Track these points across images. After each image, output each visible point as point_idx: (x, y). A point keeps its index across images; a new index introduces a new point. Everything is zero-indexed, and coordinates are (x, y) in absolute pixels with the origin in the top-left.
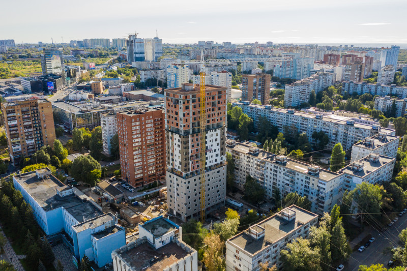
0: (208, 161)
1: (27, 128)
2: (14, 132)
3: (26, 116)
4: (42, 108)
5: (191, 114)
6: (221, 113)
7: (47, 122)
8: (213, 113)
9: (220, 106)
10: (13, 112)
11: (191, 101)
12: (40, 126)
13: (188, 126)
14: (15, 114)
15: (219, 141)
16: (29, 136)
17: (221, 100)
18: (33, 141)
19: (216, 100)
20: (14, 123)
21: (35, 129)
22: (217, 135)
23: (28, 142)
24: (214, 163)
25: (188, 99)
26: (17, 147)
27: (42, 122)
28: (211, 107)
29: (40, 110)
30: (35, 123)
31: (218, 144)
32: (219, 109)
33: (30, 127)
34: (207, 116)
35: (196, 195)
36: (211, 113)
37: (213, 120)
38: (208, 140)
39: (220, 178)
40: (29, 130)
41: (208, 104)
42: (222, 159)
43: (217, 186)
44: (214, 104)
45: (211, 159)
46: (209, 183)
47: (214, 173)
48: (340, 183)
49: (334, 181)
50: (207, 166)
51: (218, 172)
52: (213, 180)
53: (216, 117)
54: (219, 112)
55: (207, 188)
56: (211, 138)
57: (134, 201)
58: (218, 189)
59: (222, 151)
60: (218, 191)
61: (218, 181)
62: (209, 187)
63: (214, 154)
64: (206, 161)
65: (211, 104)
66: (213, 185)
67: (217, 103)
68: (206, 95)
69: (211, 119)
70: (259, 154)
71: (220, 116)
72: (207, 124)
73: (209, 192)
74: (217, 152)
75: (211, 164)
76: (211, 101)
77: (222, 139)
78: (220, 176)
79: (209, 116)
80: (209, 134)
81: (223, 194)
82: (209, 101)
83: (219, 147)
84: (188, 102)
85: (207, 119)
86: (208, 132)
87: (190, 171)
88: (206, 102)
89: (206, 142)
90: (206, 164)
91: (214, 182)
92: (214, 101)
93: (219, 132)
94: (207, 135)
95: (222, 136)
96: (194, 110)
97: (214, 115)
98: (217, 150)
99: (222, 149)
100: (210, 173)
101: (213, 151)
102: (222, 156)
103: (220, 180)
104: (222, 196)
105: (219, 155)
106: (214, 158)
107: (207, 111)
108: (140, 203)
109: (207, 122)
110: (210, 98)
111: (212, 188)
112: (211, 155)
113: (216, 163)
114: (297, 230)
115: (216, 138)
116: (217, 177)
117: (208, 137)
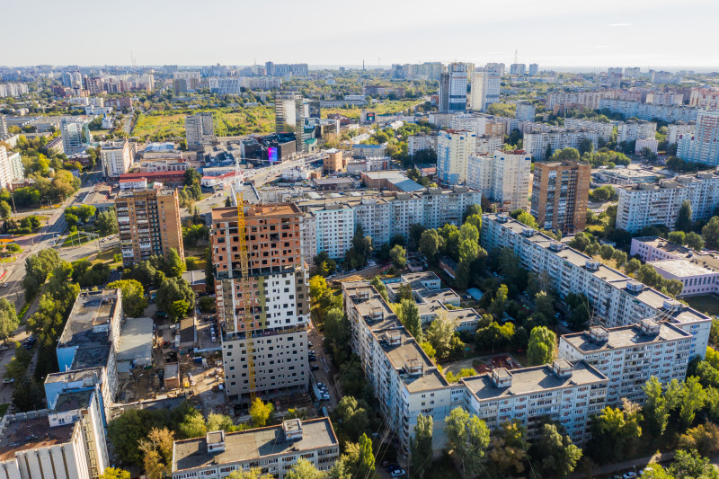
0: (271, 320)
1: (142, 228)
2: (125, 232)
3: (142, 212)
4: (162, 202)
5: (229, 249)
6: (290, 251)
7: (167, 222)
8: (274, 249)
9: (287, 240)
10: (125, 205)
11: (227, 232)
12: (158, 226)
13: (225, 267)
14: (127, 209)
15: (293, 291)
16: (144, 240)
17: (288, 231)
18: (149, 246)
19: (279, 230)
20: (126, 219)
21: (153, 230)
22: (288, 283)
23: (142, 247)
24: (284, 324)
25: (222, 229)
26: (128, 252)
27: (161, 221)
28: (269, 242)
29: (159, 206)
30: (154, 222)
31: (291, 297)
32: (287, 244)
33: (146, 227)
34: (261, 255)
35: (245, 366)
36: (270, 249)
37: (273, 260)
38: (269, 288)
39: (295, 349)
40: (145, 231)
41: (262, 236)
42: (300, 319)
43: (289, 360)
44: (274, 236)
45: (278, 318)
46: (270, 352)
47: (281, 339)
48: (453, 400)
49: (432, 395)
50: (269, 327)
51: (290, 339)
52: (280, 350)
53: (280, 257)
54: (287, 249)
55: (267, 360)
56: (276, 287)
57: (198, 355)
58: (290, 364)
59: (300, 309)
60: (292, 368)
61: (291, 353)
62: (271, 359)
63: (284, 311)
64: (268, 320)
65: (269, 236)
66: (281, 357)
67: (280, 236)
68: (258, 223)
69: (269, 259)
70: (381, 320)
71: (289, 255)
72: (260, 266)
73: (271, 367)
74: (290, 309)
75: (278, 325)
76: (269, 232)
77: (298, 289)
78: (294, 345)
79: (266, 254)
80: (270, 280)
81: (303, 373)
82: (264, 232)
83: (294, 301)
84: (222, 232)
85: (260, 259)
86: (267, 278)
87: (236, 331)
88: (258, 233)
89: (266, 292)
90: (268, 323)
91: (282, 353)
92: (273, 232)
93: (292, 278)
94: (266, 281)
95: (299, 285)
96: (235, 244)
97: (276, 252)
98: (290, 305)
99: (299, 305)
100: (273, 338)
101: (282, 306)
102: (301, 316)
103: (295, 352)
104: (299, 376)
105: (295, 313)
106: (284, 316)
107: (259, 247)
108: (204, 361)
109: (260, 262)
110: (265, 228)
111: (279, 362)
112: (277, 311)
113: (288, 324)
114: (281, 455)
115: (287, 286)
116: (288, 347)
117: (270, 284)
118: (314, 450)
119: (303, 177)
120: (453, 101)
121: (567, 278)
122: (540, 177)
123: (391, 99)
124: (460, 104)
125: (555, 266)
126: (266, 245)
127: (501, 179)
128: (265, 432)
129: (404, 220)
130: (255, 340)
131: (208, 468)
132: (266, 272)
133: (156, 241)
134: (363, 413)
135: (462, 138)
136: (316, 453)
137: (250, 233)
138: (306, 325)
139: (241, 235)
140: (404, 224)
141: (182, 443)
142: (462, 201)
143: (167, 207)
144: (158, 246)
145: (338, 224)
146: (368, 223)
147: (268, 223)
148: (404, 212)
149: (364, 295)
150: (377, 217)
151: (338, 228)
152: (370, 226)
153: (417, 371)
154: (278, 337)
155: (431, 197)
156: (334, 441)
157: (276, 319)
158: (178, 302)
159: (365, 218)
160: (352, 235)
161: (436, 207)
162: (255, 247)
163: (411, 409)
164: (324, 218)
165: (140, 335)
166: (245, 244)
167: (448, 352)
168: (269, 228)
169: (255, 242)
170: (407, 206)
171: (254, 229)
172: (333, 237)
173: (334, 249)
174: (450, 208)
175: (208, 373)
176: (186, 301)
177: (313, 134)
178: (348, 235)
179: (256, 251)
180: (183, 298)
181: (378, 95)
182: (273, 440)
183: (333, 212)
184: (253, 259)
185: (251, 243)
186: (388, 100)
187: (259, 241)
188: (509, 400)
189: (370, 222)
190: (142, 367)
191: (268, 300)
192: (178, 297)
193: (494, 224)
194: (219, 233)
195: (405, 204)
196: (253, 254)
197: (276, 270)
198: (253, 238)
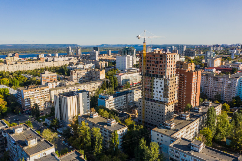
6: (162, 69)
9: (161, 64)
15: (163, 87)
17: (162, 61)
19: (159, 60)
22: (161, 83)
31: (162, 89)
32: (161, 66)
34: (152, 69)
35: (144, 111)
36: (155, 67)
37: (156, 72)
41: (153, 61)
43: (158, 115)
44: (157, 62)
45: (157, 96)
46: (152, 108)
47: (156, 105)
49: (162, 136)
50: (154, 99)
51: (159, 106)
52: (155, 109)
53: (158, 71)
54: (161, 68)
55: (151, 111)
56: (157, 83)
59: (165, 95)
60: (159, 118)
63: (159, 94)
64: (154, 96)
65: (155, 62)
66: (155, 112)
67: (159, 62)
68: (152, 56)
69: (155, 71)
71: (161, 71)
73: (152, 115)
74: (161, 94)
75: (157, 99)
76: (155, 60)
77: (165, 86)
78: (160, 109)
79: (154, 69)
80: (155, 80)
83: (163, 91)
88: (152, 60)
89: (154, 85)
90: (153, 97)
91: (156, 111)
92: (157, 60)
93: (163, 81)
96: (145, 63)
97: (157, 69)
98: (161, 92)
100: (153, 103)
101: (159, 92)
102: (165, 98)
103: (160, 112)
105: (163, 96)
106: (159, 96)
107: (152, 65)
109: (152, 72)
111: (154, 114)
112: (157, 93)
113: (160, 100)
115: (161, 84)
116: (158, 109)
117: (155, 82)
126: (154, 65)
130: (148, 102)
132: (154, 76)
147: (155, 56)
149: (207, 104)
153: (168, 125)
154: (155, 103)
162: (150, 65)
166: (147, 64)
168: (155, 58)
171: (151, 58)
179: (150, 67)
184: (149, 70)
187: (152, 63)
191: (154, 88)
197: (157, 76)
198: (150, 62)
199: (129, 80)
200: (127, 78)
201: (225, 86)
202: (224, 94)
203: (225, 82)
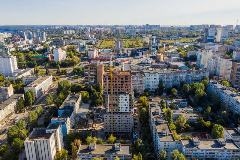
0: (120, 109)
1: (91, 76)
2: (87, 76)
3: (92, 71)
4: (98, 68)
5: (107, 85)
7: (99, 74)
9: (127, 83)
10: (87, 68)
12: (96, 76)
13: (106, 90)
14: (87, 69)
15: (128, 100)
16: (92, 79)
17: (127, 80)
18: (93, 81)
19: (124, 80)
20: (87, 73)
22: (126, 97)
23: (91, 81)
24: (124, 111)
26: (87, 83)
27: (97, 74)
28: (120, 83)
29: (97, 69)
30: (95, 74)
31: (127, 102)
32: (126, 85)
33: (93, 75)
34: (118, 87)
35: (111, 123)
36: (121, 86)
37: (122, 90)
38: (120, 99)
39: (127, 120)
40: (92, 76)
41: (118, 81)
42: (130, 110)
43: (125, 123)
44: (122, 82)
46: (119, 120)
47: (123, 116)
48: (176, 146)
49: (168, 143)
50: (119, 111)
51: (126, 116)
52: (122, 120)
53: (124, 89)
54: (126, 86)
55: (118, 122)
56: (123, 98)
57: (100, 117)
58: (126, 125)
59: (130, 107)
60: (126, 126)
61: (126, 121)
62: (119, 122)
63: (125, 107)
64: (119, 109)
65: (121, 82)
66: (122, 122)
67: (125, 82)
68: (117, 77)
69: (120, 89)
70: (158, 114)
71: (127, 88)
72: (118, 91)
73: (119, 125)
74: (127, 106)
75: (122, 111)
76: (121, 80)
77: (130, 100)
78: (127, 119)
79: (119, 87)
80: (121, 96)
81: (130, 128)
82: (119, 80)
83: (128, 104)
84: (106, 79)
85: (118, 89)
86: (120, 95)
87: (109, 111)
88: (117, 80)
90: (119, 110)
91: (123, 121)
92: (122, 80)
93: (128, 96)
94: (119, 96)
95: (130, 99)
96: (110, 83)
97: (123, 87)
98: (127, 105)
99: (130, 105)
100: (120, 115)
101: (124, 105)
102: (130, 109)
103: (127, 121)
104: (128, 129)
105: (128, 108)
106: (124, 109)
107: (117, 85)
108: (101, 120)
109: (118, 90)
110: (120, 79)
111: (122, 123)
112: (122, 106)
113: (126, 111)
114: (112, 155)
115: (126, 99)
116: (125, 119)
117: (120, 97)
118: (123, 155)
119: (149, 63)
120: (209, 38)
121: (236, 107)
122: (234, 68)
123: (186, 37)
124: (212, 40)
125: (232, 102)
126: (120, 84)
127: (219, 68)
128: (109, 146)
129: (178, 80)
130: (114, 115)
131: (88, 154)
132: (120, 93)
133: (95, 80)
134: (143, 145)
135: (206, 52)
136: (123, 156)
137: (114, 80)
138: (132, 112)
139: (111, 80)
140: (178, 81)
141: (83, 145)
142: (201, 74)
143: (99, 69)
144: (96, 82)
145: (154, 79)
146: (165, 80)
147: (121, 77)
148: (179, 77)
149: (155, 105)
150: (168, 78)
151: (154, 80)
152: (165, 81)
153: (165, 134)
154: (122, 115)
155: (189, 72)
156: (130, 153)
157: (122, 109)
158: (97, 100)
159: (164, 78)
160: (159, 83)
161: (191, 76)
162: (116, 85)
163: (160, 147)
164: (149, 77)
165: (84, 109)
166: (112, 84)
167: (183, 129)
169: (116, 83)
170: (180, 75)
171: (116, 79)
172: (152, 83)
173: (152, 88)
174: (196, 77)
175: (101, 124)
176: (100, 100)
177: (156, 48)
178: (157, 83)
180: (99, 99)
181: (182, 36)
182: (111, 149)
183: (152, 75)
184: (115, 89)
185: (114, 83)
186: (185, 38)
187: (117, 83)
188: (197, 150)
189: (165, 79)
190: (83, 119)
191: (120, 102)
192: (97, 98)
193: (212, 84)
194: (105, 79)
195: (179, 74)
196: (115, 87)
197: (123, 93)
198: (115, 82)
199: (41, 89)
200: (40, 88)
201: (138, 82)
202: (138, 88)
203: (138, 80)
